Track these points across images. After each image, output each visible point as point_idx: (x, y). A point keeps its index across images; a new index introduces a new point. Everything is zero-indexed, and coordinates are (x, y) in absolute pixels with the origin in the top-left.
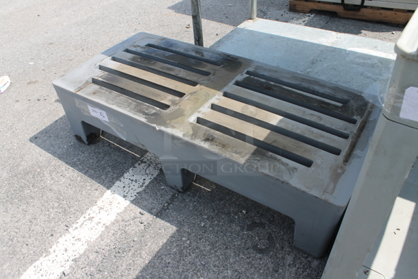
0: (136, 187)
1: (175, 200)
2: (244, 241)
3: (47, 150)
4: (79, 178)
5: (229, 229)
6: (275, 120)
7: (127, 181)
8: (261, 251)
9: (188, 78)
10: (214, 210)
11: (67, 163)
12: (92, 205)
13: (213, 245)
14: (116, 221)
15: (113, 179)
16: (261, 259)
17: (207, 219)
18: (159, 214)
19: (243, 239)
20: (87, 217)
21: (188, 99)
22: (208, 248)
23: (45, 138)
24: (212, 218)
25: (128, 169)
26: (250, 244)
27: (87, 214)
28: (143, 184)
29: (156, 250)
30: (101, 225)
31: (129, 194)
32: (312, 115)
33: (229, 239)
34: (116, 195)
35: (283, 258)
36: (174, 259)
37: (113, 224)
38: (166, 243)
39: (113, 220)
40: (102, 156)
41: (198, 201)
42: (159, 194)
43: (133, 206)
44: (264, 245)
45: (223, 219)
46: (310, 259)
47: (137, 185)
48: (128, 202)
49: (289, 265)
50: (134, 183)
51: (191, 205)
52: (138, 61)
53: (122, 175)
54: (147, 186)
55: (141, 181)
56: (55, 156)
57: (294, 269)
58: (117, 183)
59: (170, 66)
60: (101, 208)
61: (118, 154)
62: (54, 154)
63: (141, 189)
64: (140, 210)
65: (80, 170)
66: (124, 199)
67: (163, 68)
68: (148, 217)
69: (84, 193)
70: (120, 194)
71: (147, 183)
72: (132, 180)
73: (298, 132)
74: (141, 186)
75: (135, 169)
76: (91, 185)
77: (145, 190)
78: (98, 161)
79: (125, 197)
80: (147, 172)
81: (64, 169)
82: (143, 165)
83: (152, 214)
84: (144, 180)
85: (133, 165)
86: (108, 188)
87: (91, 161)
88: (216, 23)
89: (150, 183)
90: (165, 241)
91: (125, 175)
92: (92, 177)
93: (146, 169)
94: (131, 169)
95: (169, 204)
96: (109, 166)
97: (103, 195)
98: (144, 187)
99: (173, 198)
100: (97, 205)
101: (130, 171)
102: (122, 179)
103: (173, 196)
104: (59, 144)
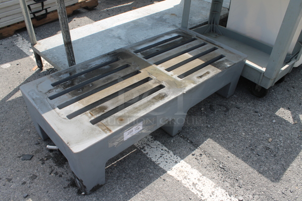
0: (169, 155)
1: (185, 136)
2: (221, 114)
5: (213, 117)
7: (160, 160)
8: (228, 110)
9: (128, 73)
12: (181, 183)
13: (222, 126)
14: (198, 169)
15: (155, 168)
18: (196, 145)
19: (219, 114)
20: (192, 187)
21: (156, 77)
22: (224, 127)
25: (148, 158)
26: (224, 113)
27: (189, 187)
28: (166, 150)
29: (224, 149)
30: (201, 179)
31: (174, 160)
32: (187, 46)
33: (219, 119)
34: (173, 168)
36: (231, 143)
37: (200, 171)
38: (220, 144)
39: (197, 171)
40: (124, 174)
42: (178, 144)
43: (187, 158)
44: (224, 108)
47: (166, 155)
48: (182, 161)
49: (236, 104)
50: (163, 156)
51: (192, 129)
53: (154, 162)
54: (169, 149)
55: (162, 151)
57: (238, 103)
58: (161, 166)
60: (185, 178)
61: (127, 163)
63: (171, 153)
64: (191, 155)
65: (137, 191)
66: (179, 163)
68: (197, 152)
69: (166, 189)
70: (173, 166)
71: (165, 148)
72: (161, 157)
73: (200, 52)
75: (149, 153)
76: (157, 184)
77: (172, 151)
78: (130, 177)
79: (176, 162)
80: (155, 147)
82: (146, 148)
83: (195, 150)
84: (162, 150)
85: (145, 155)
86: (164, 172)
87: (128, 183)
89: (166, 146)
90: (218, 145)
91: (153, 160)
92: (147, 184)
93: (152, 147)
94: (148, 156)
95: (188, 139)
96: (139, 170)
97: (171, 176)
98: (170, 151)
99: (184, 138)
100: (181, 180)
101: (151, 157)
102: (159, 163)
103: (181, 137)
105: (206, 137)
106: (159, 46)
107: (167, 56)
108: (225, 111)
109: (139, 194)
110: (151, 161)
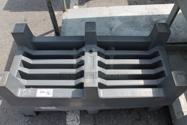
1: (96, 118)
2: (131, 120)
5: (124, 118)
7: (71, 123)
8: (139, 120)
10: (113, 114)
16: (141, 123)
17: (114, 119)
19: (130, 119)
24: (115, 117)
25: (66, 117)
26: (134, 120)
28: (78, 119)
33: (127, 122)
35: (147, 118)
40: (48, 117)
41: (105, 114)
42: (87, 120)
44: (138, 117)
45: (118, 115)
46: (154, 113)
47: (75, 122)
49: (150, 119)
50: (73, 121)
51: (103, 117)
53: (66, 121)
54: (80, 120)
55: (76, 118)
57: (152, 120)
63: (79, 123)
71: (79, 118)
72: (72, 121)
74: (78, 121)
75: (68, 115)
77: (81, 122)
78: (49, 121)
80: (75, 113)
84: (77, 117)
85: (66, 114)
87: (46, 123)
89: (80, 118)
91: (67, 120)
93: (73, 112)
94: (67, 116)
95: (95, 122)
96: (56, 120)
98: (79, 121)
101: (68, 117)
102: (68, 123)
103: (94, 117)
104: (21, 124)
108: (136, 120)
110: (65, 120)
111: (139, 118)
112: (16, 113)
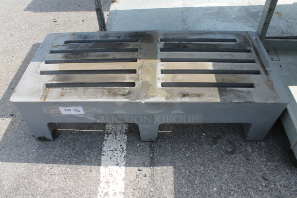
0: (120, 154)
1: (155, 149)
2: (218, 152)
3: (19, 161)
4: (69, 170)
5: (204, 150)
6: (210, 66)
7: (110, 153)
8: (232, 153)
9: (125, 57)
10: (185, 143)
11: (47, 163)
12: (99, 184)
13: (202, 164)
14: (127, 185)
15: (97, 157)
16: (235, 157)
17: (186, 150)
18: (153, 163)
19: (216, 151)
20: (102, 194)
21: (142, 73)
22: (202, 168)
23: (7, 153)
24: (188, 148)
25: (102, 144)
26: (223, 153)
27: (100, 192)
28: (123, 149)
29: (172, 188)
30: (118, 194)
31: (119, 161)
32: (226, 55)
33: (209, 155)
34: (109, 167)
35: (246, 150)
36: (188, 187)
37: (126, 188)
38: (174, 180)
39: (124, 186)
40: (72, 143)
41: (170, 142)
42: (140, 151)
43: (129, 169)
44: (230, 148)
45: (195, 145)
46: (259, 143)
47: (118, 152)
48: (124, 167)
49: (252, 152)
50: (114, 151)
51: (168, 147)
52: (71, 58)
53: (101, 151)
54: (127, 149)
55: (119, 147)
56: (31, 162)
57: (256, 153)
58: (103, 158)
59: (102, 53)
60: (107, 183)
61: (84, 137)
62: (28, 161)
63: (124, 154)
64: (136, 169)
65: (64, 163)
66: (118, 167)
67: (98, 56)
68: (146, 170)
69: (83, 179)
70: (112, 165)
71: (125, 146)
72: (112, 151)
73: (229, 68)
74: (123, 151)
75: (107, 142)
76: (83, 170)
77: (127, 153)
78: (73, 149)
79: (117, 165)
80: (119, 139)
81: (48, 168)
82: (111, 135)
83: (147, 166)
84: (121, 146)
85: (103, 140)
86: (99, 165)
87: (67, 152)
88: (75, 12)
89: (127, 146)
90: (173, 179)
91: (104, 149)
92: (77, 163)
93: (116, 138)
94: (104, 143)
95: (153, 154)
96: (84, 149)
97: (100, 172)
98: (125, 151)
99: (152, 148)
100: (102, 182)
101: (105, 145)
102: (104, 154)
103: (150, 147)
104: (25, 151)
105: (172, 163)
106: (194, 42)
107: (185, 57)
108: (227, 153)
109: (63, 165)
110: (101, 148)
111: (231, 150)
112: (20, 135)
